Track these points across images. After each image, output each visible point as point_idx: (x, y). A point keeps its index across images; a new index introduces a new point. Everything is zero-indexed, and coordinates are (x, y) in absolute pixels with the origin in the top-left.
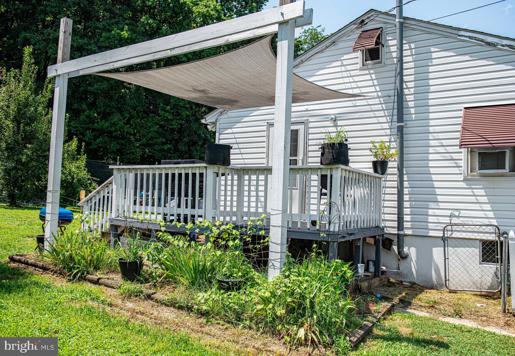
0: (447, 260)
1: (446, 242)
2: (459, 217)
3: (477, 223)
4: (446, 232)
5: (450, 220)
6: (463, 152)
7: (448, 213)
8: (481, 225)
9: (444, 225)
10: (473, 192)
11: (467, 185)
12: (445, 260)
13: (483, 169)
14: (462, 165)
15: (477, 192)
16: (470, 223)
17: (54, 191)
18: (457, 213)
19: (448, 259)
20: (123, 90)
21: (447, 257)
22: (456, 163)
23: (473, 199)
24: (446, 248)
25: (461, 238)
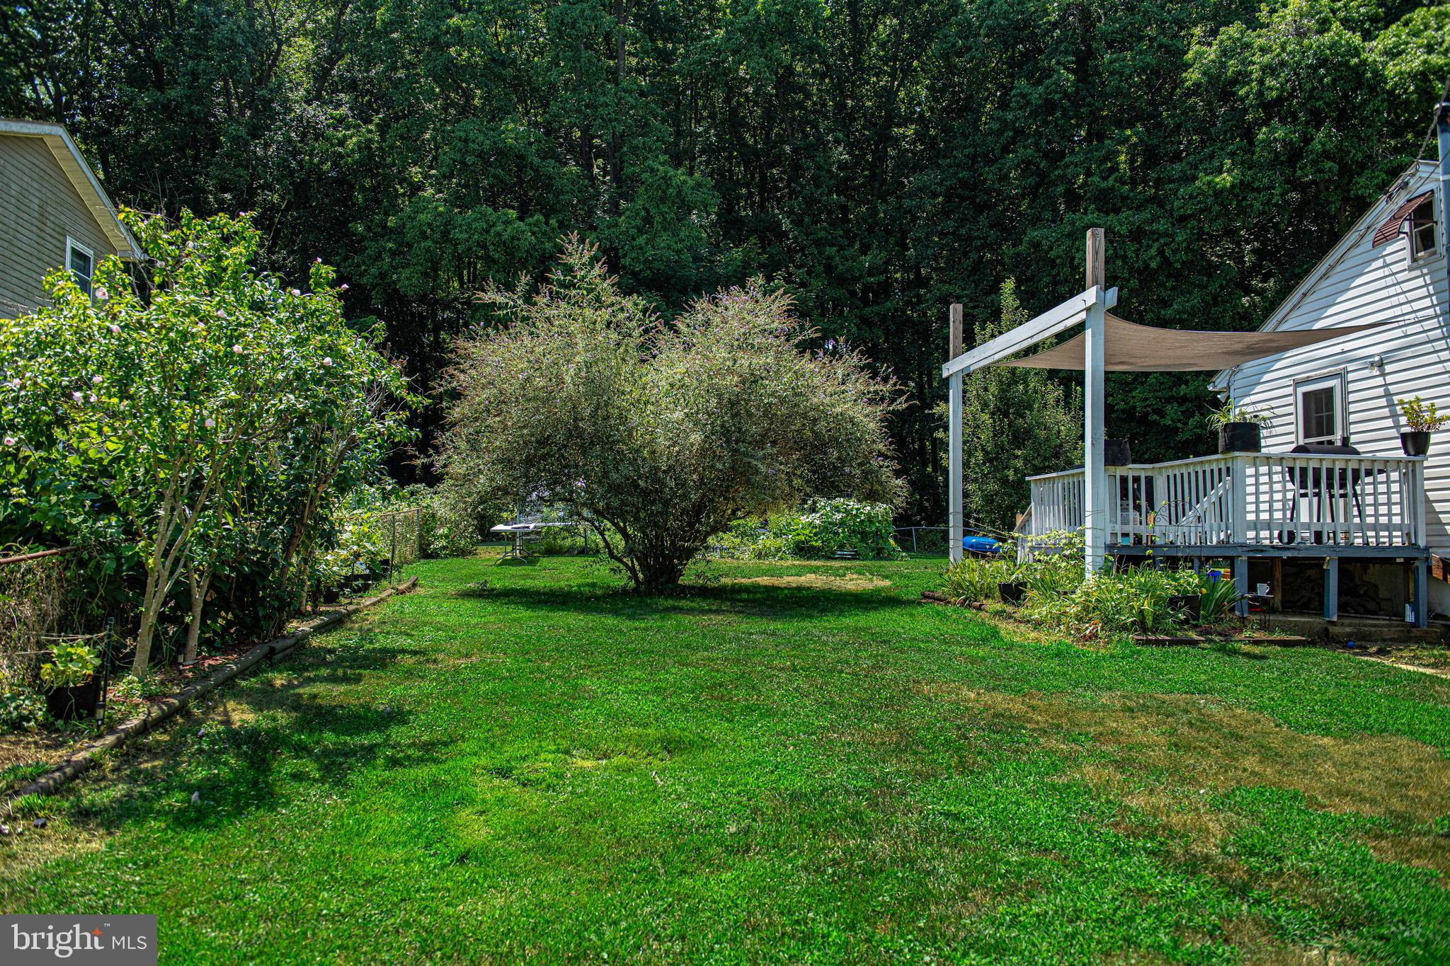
17: (955, 513)
20: (1244, 300)
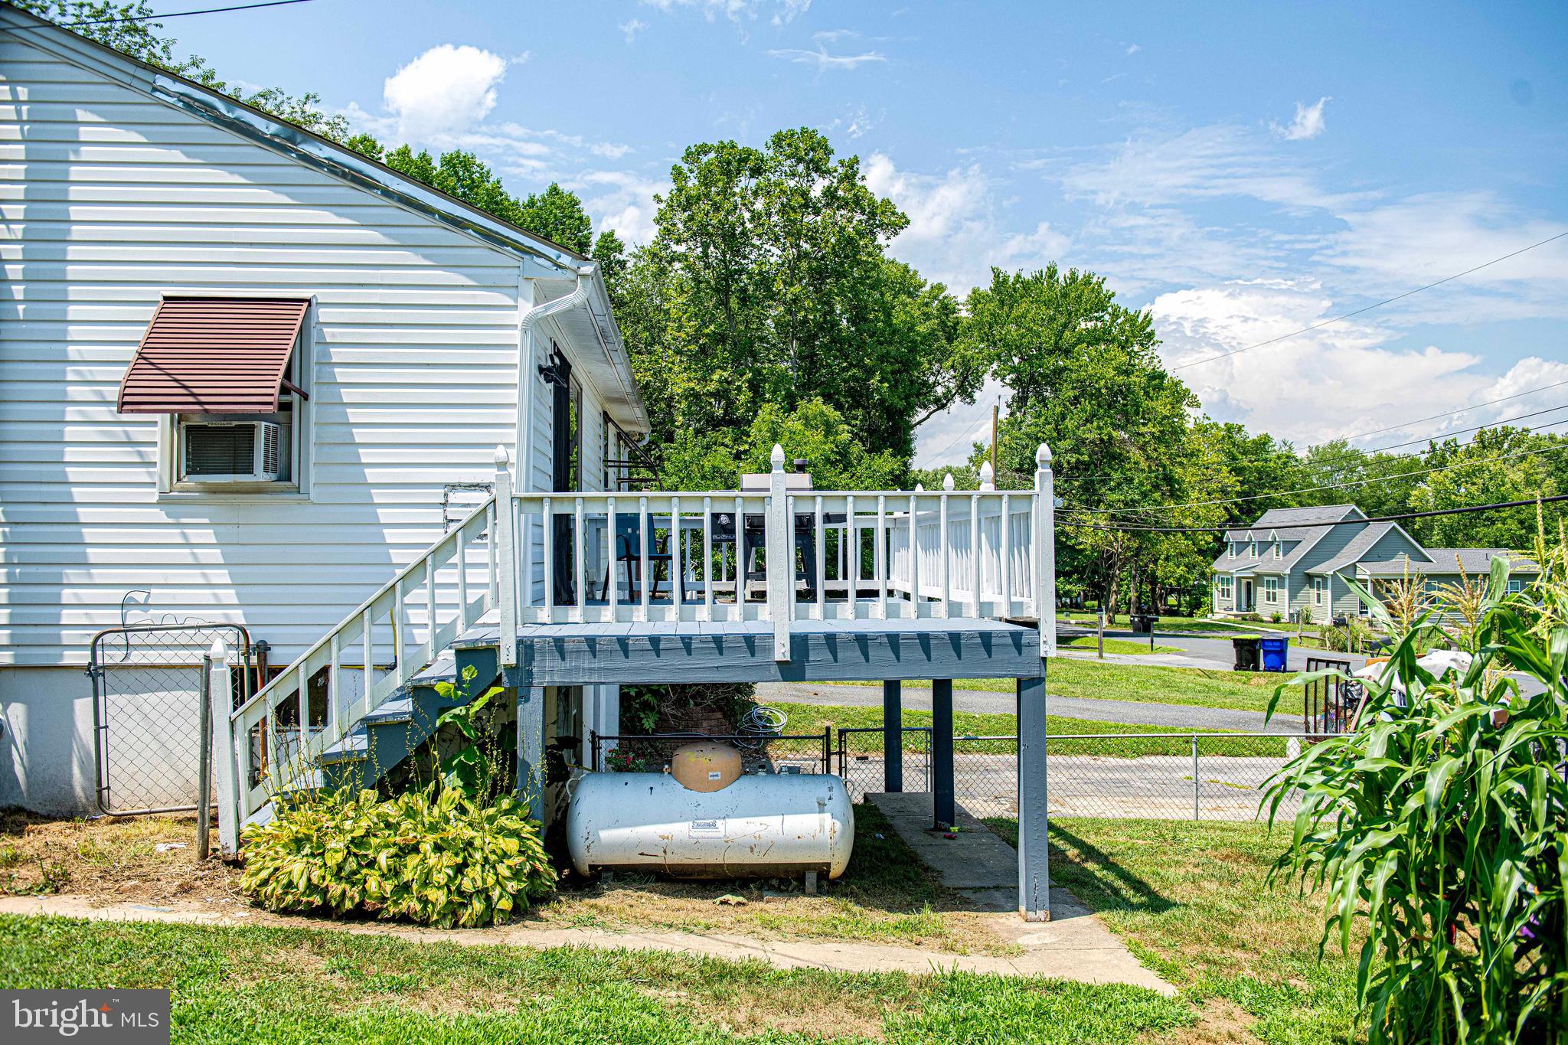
0: (103, 731)
1: (100, 679)
2: (146, 605)
3: (188, 623)
4: (99, 653)
5: (123, 617)
6: (159, 424)
7: (117, 595)
8: (199, 627)
9: (97, 632)
10: (184, 535)
11: (168, 515)
12: (97, 732)
13: (198, 473)
14: (156, 459)
15: (195, 535)
16: (169, 622)
18: (141, 597)
19: (106, 727)
21: (102, 724)
22: (140, 453)
23: (184, 555)
24: (101, 699)
25: (145, 667)
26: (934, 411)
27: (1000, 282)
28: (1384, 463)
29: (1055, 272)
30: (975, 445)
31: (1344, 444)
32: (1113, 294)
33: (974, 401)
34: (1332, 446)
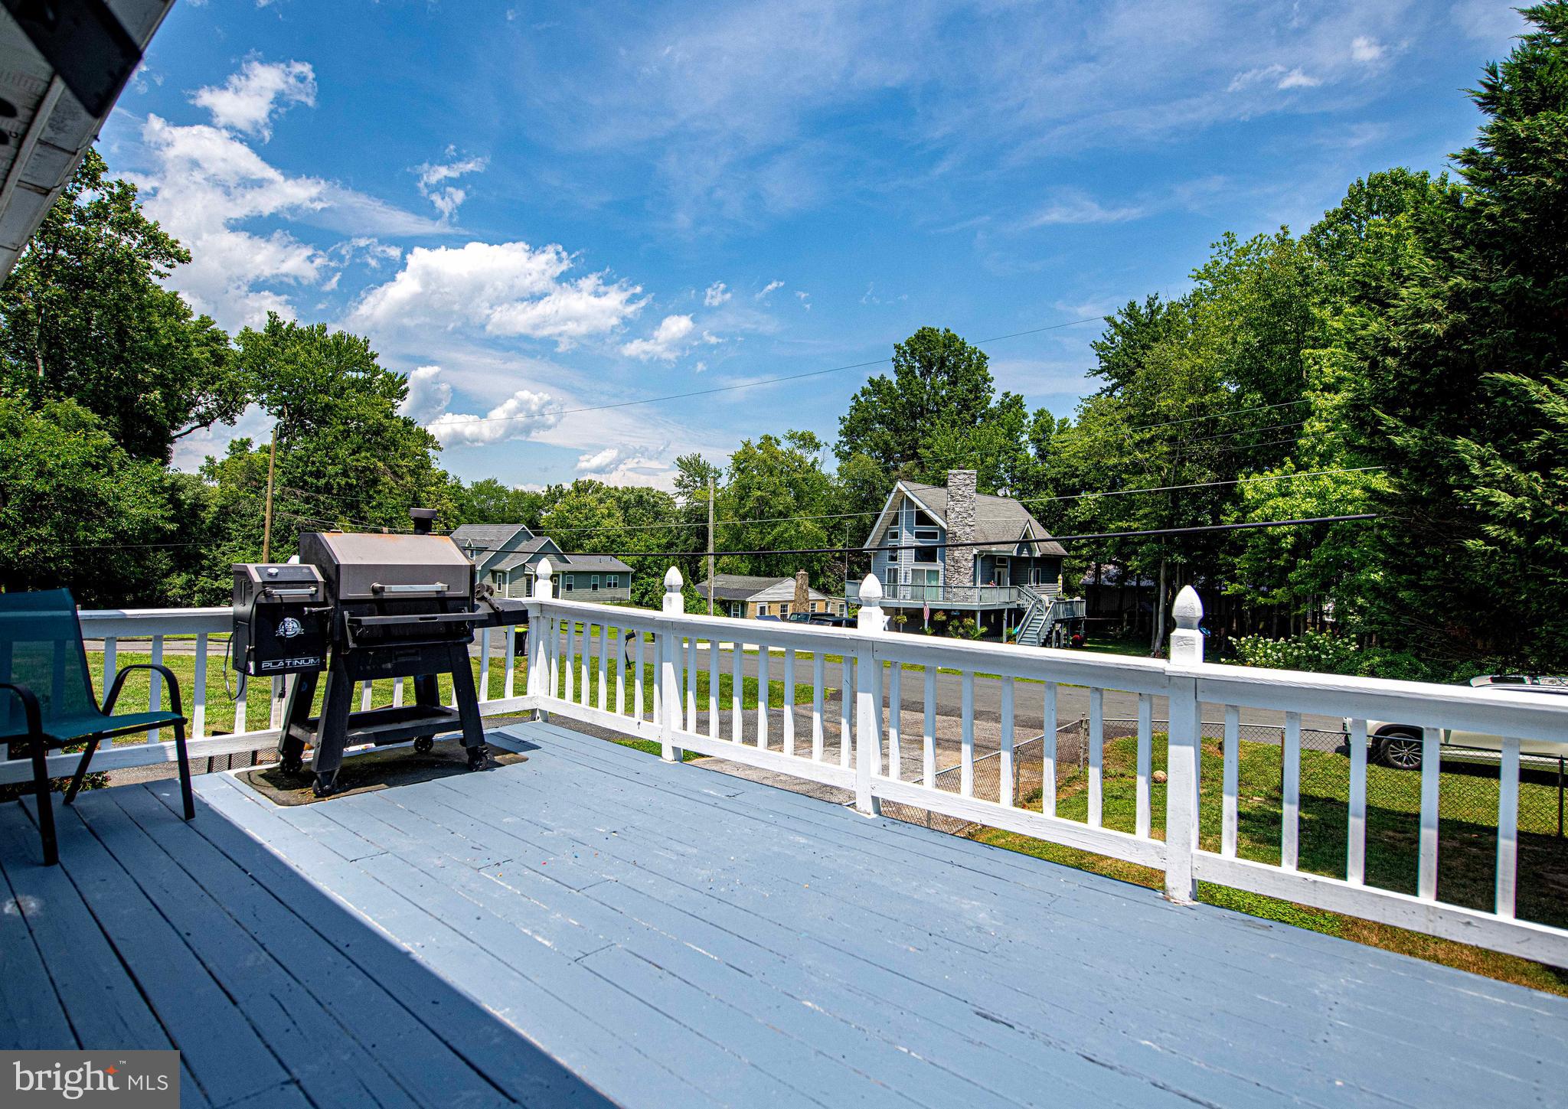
26: (197, 427)
27: (274, 328)
28: (519, 496)
29: (325, 329)
30: (207, 458)
31: (495, 482)
32: (376, 356)
33: (234, 423)
34: (488, 482)
